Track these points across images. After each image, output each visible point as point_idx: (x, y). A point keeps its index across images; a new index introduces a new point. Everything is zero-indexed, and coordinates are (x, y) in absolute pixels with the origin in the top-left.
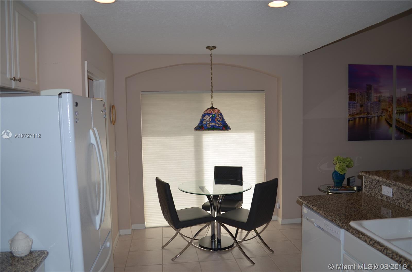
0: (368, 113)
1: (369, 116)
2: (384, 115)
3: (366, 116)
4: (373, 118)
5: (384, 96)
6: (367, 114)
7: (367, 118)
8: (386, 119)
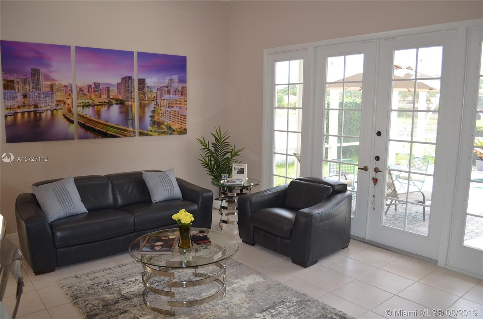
0: (36, 106)
1: (37, 110)
2: (61, 109)
3: (32, 109)
4: (44, 112)
5: (58, 85)
6: (33, 108)
7: (35, 112)
8: (63, 113)
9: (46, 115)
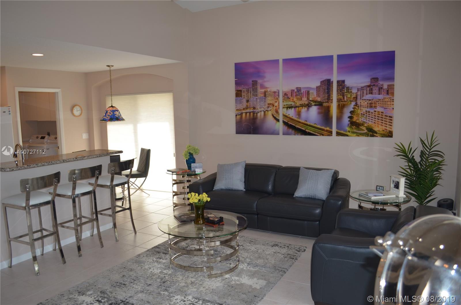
0: (254, 108)
1: (255, 111)
2: (271, 110)
3: (252, 111)
4: (259, 113)
5: (270, 91)
6: (253, 109)
7: (254, 113)
8: (272, 113)
9: (261, 115)
